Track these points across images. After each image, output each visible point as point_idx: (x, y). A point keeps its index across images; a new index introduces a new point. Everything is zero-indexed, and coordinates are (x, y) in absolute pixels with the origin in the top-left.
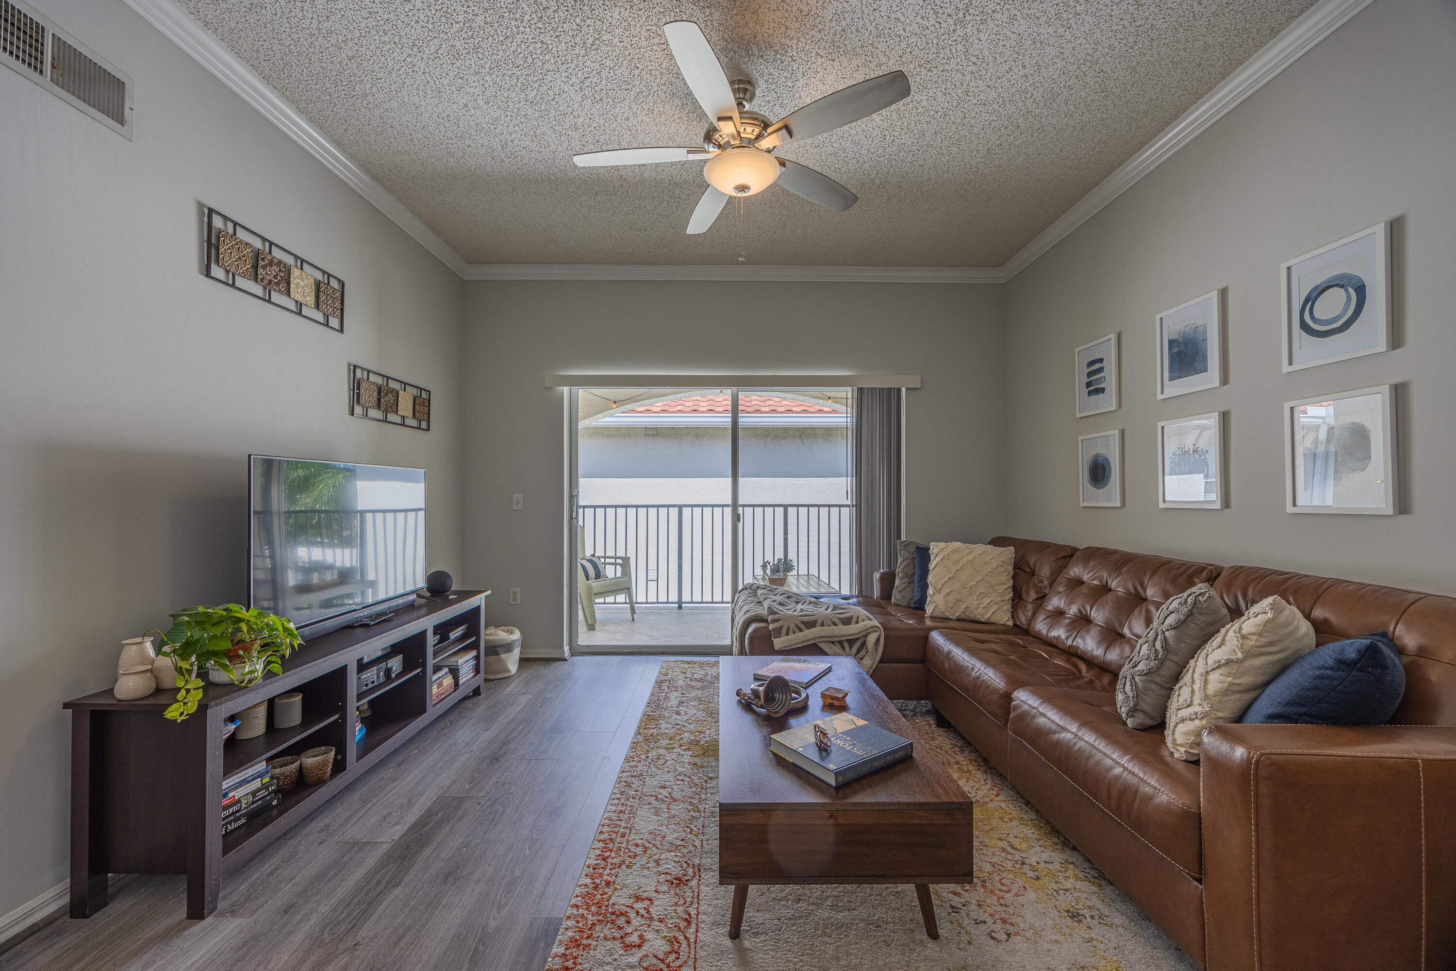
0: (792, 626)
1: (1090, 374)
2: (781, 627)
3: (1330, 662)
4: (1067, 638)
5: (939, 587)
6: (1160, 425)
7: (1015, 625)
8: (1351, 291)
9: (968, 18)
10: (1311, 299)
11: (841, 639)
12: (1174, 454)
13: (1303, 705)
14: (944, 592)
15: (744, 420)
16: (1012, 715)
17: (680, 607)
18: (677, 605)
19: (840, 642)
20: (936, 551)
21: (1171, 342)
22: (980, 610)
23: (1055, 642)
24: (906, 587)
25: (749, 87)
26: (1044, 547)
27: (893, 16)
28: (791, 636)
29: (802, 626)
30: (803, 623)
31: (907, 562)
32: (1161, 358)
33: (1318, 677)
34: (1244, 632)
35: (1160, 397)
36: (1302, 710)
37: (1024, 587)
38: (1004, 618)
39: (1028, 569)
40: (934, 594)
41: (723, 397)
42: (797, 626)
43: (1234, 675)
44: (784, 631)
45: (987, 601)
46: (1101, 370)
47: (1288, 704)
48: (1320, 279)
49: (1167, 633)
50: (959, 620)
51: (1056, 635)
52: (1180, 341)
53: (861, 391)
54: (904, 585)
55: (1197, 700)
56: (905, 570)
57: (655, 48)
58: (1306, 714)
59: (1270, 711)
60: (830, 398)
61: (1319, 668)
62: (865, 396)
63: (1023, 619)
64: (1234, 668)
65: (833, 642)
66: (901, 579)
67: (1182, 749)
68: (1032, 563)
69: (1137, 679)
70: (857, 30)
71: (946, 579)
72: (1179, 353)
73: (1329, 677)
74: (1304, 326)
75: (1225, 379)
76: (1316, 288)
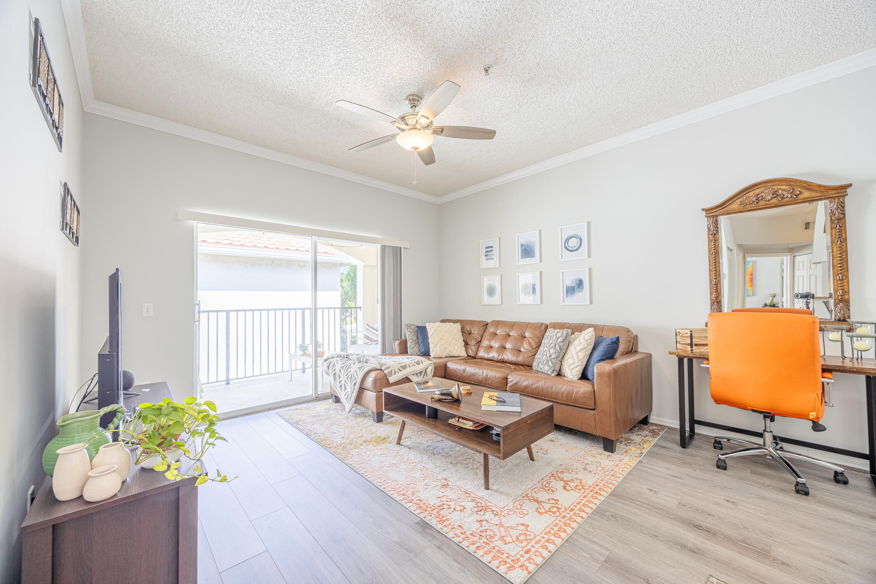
0: (397, 370)
1: (486, 252)
2: (391, 371)
3: (610, 343)
4: (499, 356)
5: (436, 344)
6: (517, 274)
7: (468, 356)
8: (578, 239)
9: (506, 116)
10: (567, 240)
11: (416, 372)
12: (523, 285)
13: (606, 355)
14: (439, 345)
15: (320, 258)
16: (509, 385)
17: (228, 383)
18: (225, 382)
19: (416, 374)
20: (430, 327)
21: (522, 245)
22: (455, 351)
23: (493, 359)
24: (414, 346)
25: (420, 100)
26: (472, 323)
27: (488, 105)
28: (397, 374)
29: (401, 369)
30: (401, 367)
31: (412, 334)
32: (518, 251)
33: (608, 347)
34: (586, 339)
35: (518, 264)
36: (606, 357)
37: (468, 340)
38: (464, 354)
39: (467, 332)
40: (434, 347)
41: (306, 242)
42: (399, 369)
43: (586, 352)
44: (393, 373)
45: (457, 347)
46: (492, 251)
47: (603, 356)
48: (570, 234)
49: (560, 344)
50: (446, 357)
51: (492, 356)
52: (525, 245)
53: (384, 248)
54: (413, 345)
55: (576, 361)
56: (412, 338)
57: (398, 67)
58: (607, 358)
59: (598, 359)
60: (332, 245)
61: (608, 345)
62: (387, 249)
63: (471, 353)
64: (585, 349)
65: (413, 374)
66: (411, 343)
67: (576, 377)
68: (468, 329)
69: (553, 360)
70: (474, 103)
71: (438, 339)
72: (525, 249)
73: (610, 347)
74: (566, 247)
75: (541, 261)
76: (569, 236)
